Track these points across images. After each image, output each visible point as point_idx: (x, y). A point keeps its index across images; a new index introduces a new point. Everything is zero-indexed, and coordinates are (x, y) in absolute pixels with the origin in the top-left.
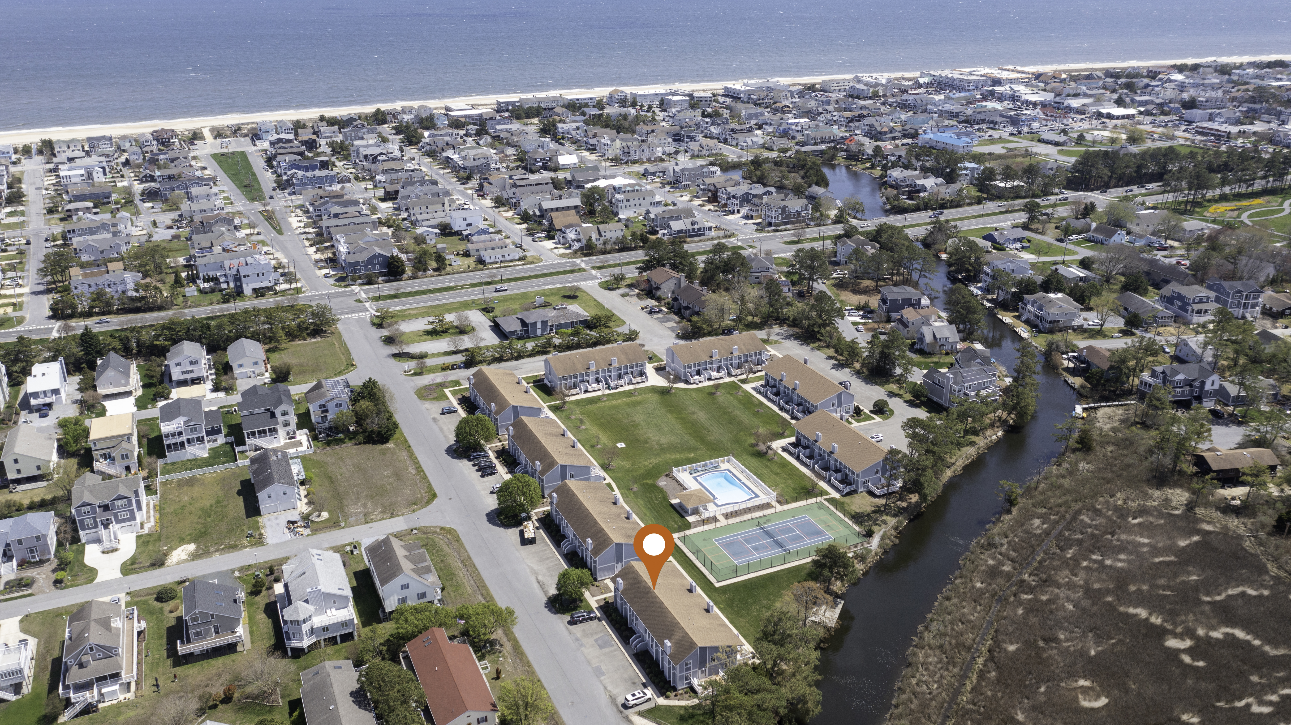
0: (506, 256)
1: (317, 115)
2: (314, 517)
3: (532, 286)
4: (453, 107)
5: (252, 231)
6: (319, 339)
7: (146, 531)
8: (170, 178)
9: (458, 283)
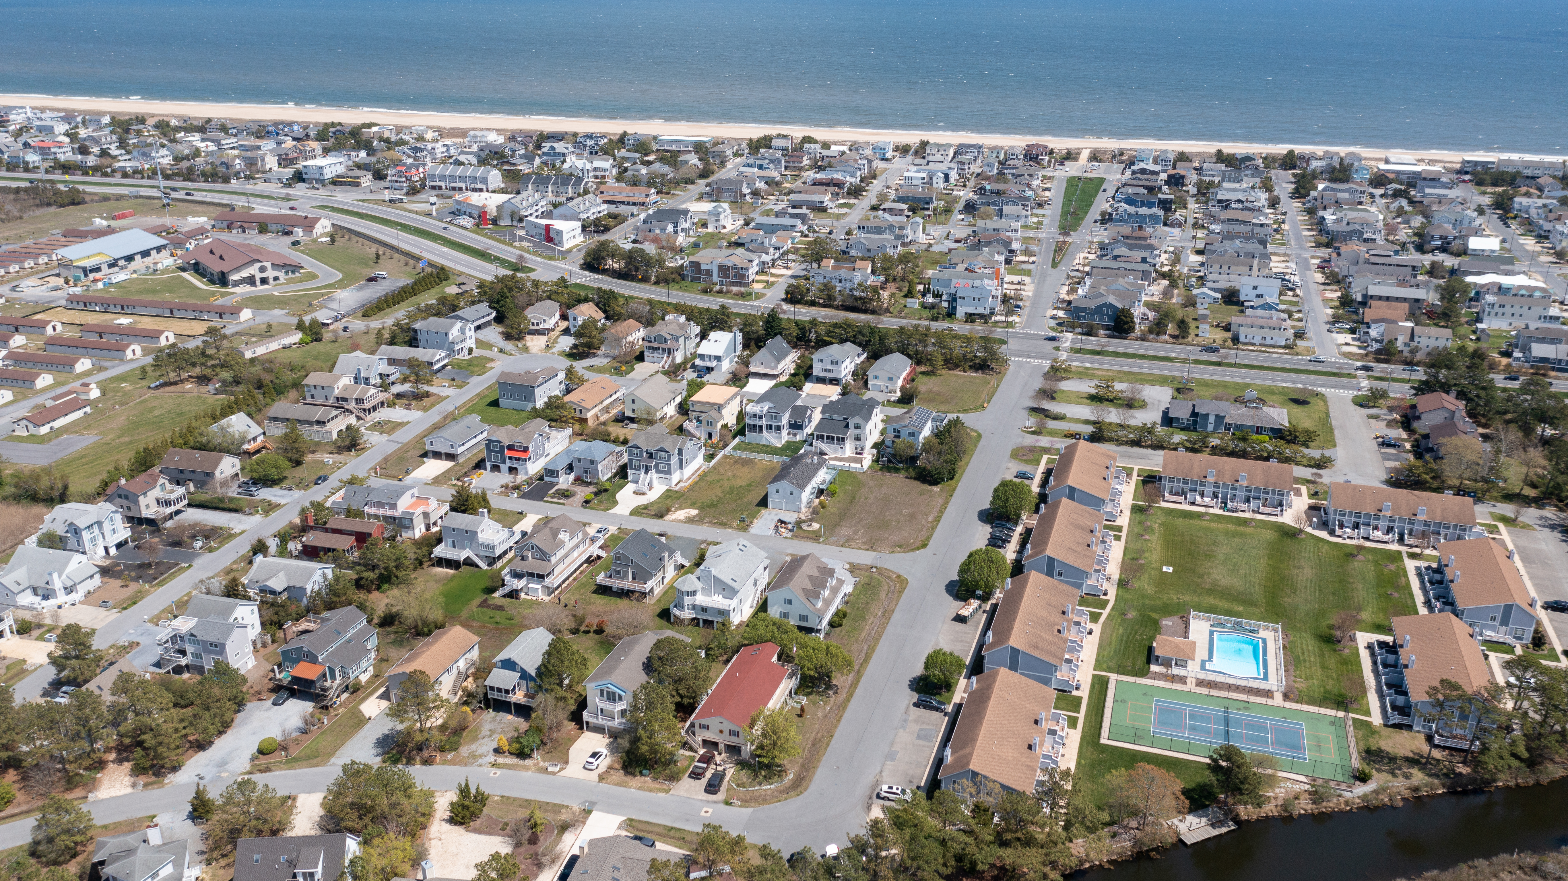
0: (1268, 339)
1: (1213, 150)
2: (805, 527)
3: (1267, 379)
4: (1392, 160)
5: (1027, 259)
6: (980, 374)
7: (677, 488)
8: (998, 192)
9: (1183, 356)
